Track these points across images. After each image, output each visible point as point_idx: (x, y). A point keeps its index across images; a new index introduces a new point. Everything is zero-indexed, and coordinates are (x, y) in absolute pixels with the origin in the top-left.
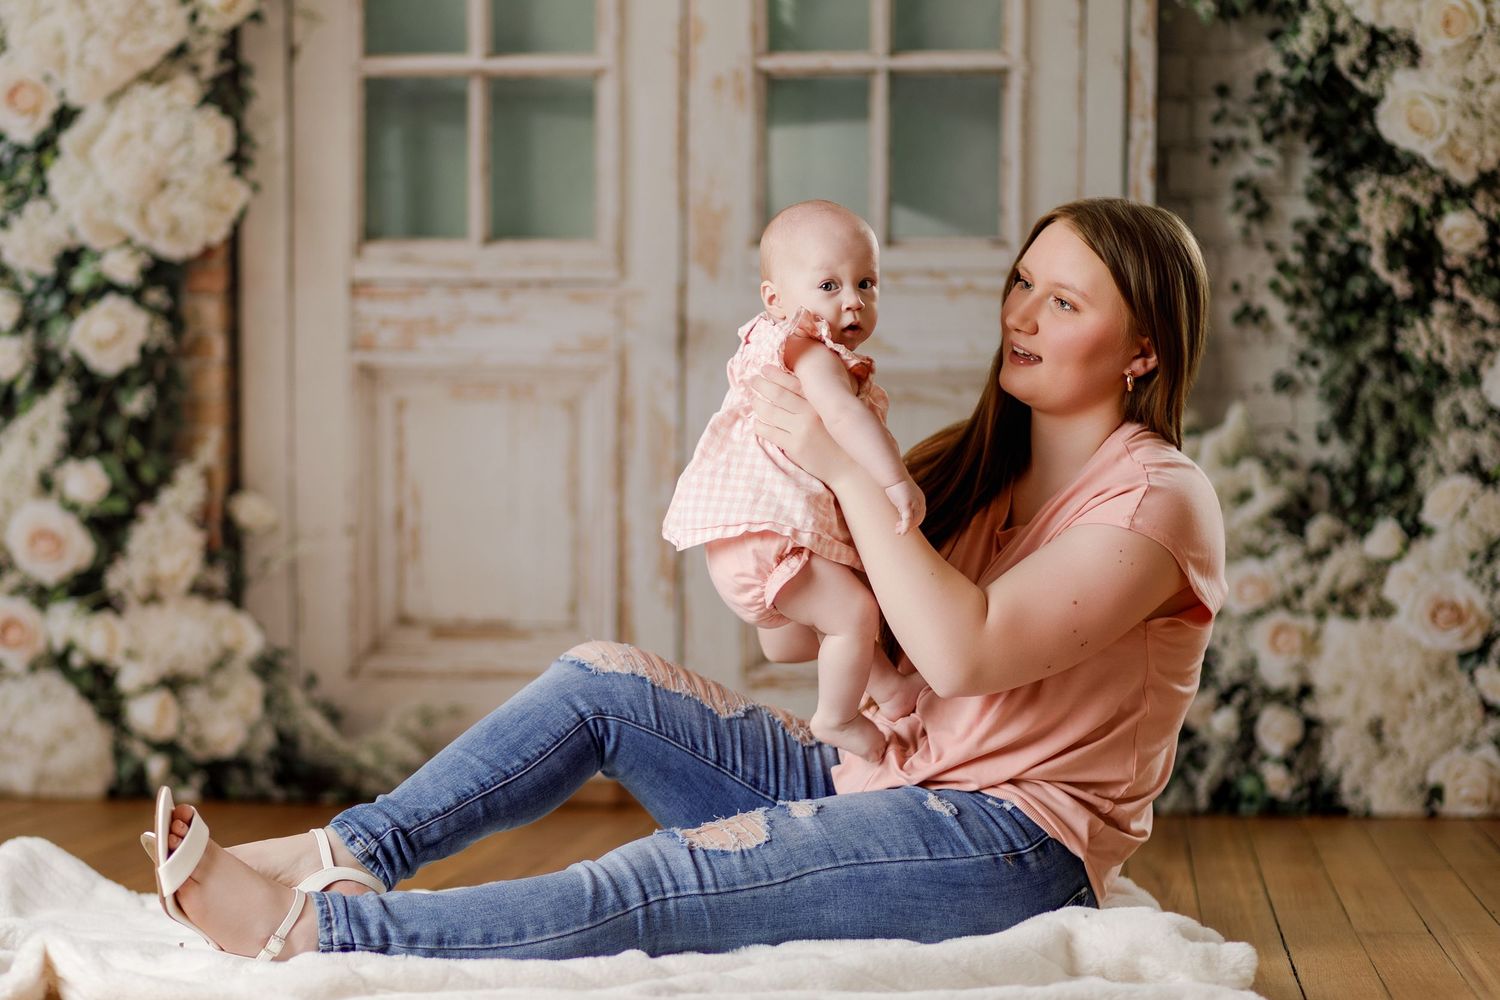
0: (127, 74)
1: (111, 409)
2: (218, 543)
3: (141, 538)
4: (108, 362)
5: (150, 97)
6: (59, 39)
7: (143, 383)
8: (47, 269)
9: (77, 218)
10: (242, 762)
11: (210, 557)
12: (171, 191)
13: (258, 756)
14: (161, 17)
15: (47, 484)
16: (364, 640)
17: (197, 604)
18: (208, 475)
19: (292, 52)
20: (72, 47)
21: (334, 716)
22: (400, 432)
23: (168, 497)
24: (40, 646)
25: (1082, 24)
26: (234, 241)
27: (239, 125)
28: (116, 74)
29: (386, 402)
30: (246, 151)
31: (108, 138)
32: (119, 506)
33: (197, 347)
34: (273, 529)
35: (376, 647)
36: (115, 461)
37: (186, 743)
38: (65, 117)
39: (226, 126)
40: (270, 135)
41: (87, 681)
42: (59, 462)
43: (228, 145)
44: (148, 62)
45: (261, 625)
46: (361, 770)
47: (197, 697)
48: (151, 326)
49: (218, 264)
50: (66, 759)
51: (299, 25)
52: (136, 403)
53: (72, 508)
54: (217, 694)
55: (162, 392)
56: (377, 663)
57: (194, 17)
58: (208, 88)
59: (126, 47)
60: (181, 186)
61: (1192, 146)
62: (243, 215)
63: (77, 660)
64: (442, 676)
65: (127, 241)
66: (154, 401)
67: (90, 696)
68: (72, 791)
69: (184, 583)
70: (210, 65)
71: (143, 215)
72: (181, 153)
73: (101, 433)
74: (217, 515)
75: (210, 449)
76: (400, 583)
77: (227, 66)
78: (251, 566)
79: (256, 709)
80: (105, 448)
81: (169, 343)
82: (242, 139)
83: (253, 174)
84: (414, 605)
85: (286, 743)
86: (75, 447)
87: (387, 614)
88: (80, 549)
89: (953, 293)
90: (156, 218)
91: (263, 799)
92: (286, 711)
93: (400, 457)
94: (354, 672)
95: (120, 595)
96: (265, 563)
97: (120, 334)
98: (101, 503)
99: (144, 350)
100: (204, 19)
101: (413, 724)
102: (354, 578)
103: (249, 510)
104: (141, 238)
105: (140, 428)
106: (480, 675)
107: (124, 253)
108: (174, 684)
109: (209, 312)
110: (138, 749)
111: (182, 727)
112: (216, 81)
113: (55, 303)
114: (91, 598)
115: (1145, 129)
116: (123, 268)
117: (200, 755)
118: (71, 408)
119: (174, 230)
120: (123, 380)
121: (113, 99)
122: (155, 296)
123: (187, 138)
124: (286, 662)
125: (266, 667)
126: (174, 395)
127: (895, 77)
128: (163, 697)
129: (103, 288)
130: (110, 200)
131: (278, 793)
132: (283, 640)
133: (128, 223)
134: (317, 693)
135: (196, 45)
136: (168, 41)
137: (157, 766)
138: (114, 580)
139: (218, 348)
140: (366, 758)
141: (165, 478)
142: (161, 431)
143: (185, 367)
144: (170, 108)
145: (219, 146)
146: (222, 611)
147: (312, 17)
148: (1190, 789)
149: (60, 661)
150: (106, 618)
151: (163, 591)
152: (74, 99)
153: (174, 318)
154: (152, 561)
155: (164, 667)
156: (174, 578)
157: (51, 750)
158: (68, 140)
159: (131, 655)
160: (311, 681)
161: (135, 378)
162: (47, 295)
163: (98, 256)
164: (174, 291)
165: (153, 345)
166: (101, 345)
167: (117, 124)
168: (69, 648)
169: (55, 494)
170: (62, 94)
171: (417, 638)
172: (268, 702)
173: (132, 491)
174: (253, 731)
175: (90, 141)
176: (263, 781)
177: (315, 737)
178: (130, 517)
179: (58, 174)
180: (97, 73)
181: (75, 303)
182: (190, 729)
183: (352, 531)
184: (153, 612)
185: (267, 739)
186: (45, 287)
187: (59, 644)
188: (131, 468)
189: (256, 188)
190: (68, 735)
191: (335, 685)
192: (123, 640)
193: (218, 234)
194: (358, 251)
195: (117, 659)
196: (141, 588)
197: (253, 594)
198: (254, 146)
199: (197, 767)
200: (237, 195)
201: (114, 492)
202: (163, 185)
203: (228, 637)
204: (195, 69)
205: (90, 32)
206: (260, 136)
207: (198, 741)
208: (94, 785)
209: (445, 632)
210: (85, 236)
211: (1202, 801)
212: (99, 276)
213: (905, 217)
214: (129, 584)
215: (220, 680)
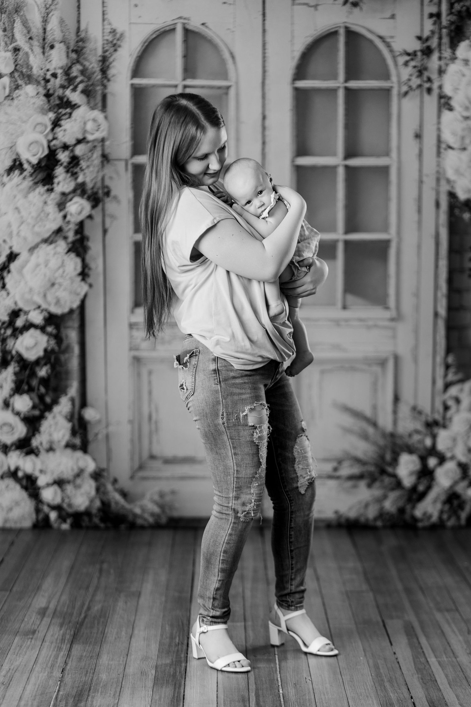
0: (38, 240)
1: (33, 374)
2: (77, 427)
3: (45, 426)
4: (31, 356)
5: (46, 249)
6: (9, 225)
7: (45, 364)
8: (6, 318)
9: (17, 298)
10: (87, 513)
11: (74, 433)
12: (56, 286)
13: (94, 511)
14: (51, 217)
15: (7, 404)
16: (136, 465)
17: (69, 451)
18: (72, 400)
19: (105, 231)
20: (14, 228)
21: (124, 494)
22: (150, 383)
23: (56, 409)
24: (5, 468)
25: (420, 222)
26: (82, 306)
27: (83, 261)
28: (33, 240)
29: (144, 372)
30: (86, 270)
31: (30, 265)
32: (37, 413)
33: (68, 349)
34: (99, 421)
35: (141, 467)
36: (34, 395)
37: (65, 506)
38: (12, 257)
39: (78, 261)
40: (96, 265)
41: (24, 482)
42: (11, 396)
43: (79, 269)
44: (46, 235)
45: (94, 459)
46: (135, 516)
47: (69, 488)
48: (48, 341)
49: (76, 316)
50: (16, 513)
51: (108, 221)
52: (43, 372)
53: (18, 414)
54: (78, 487)
55: (53, 368)
56: (141, 474)
57: (65, 217)
58: (70, 245)
59: (37, 229)
60: (60, 285)
61: (462, 271)
62: (85, 296)
63: (20, 474)
64: (167, 478)
65: (39, 307)
66: (49, 371)
67: (25, 488)
68: (18, 526)
69: (63, 443)
70: (71, 236)
71: (45, 296)
72: (61, 271)
73: (28, 384)
74: (76, 416)
75: (73, 390)
76: (151, 443)
77: (78, 236)
78: (91, 437)
79: (93, 492)
80: (30, 390)
81: (56, 348)
82: (85, 266)
83: (90, 280)
84: (156, 451)
85: (105, 506)
86: (18, 389)
87: (145, 454)
88: (21, 430)
89: (369, 328)
90: (50, 297)
91: (96, 528)
92: (105, 493)
93: (150, 393)
94: (132, 477)
95: (37, 448)
96: (96, 435)
97: (36, 344)
98: (28, 412)
99: (45, 350)
100: (68, 218)
101: (156, 497)
102: (132, 441)
103: (89, 414)
104: (44, 306)
105: (44, 381)
106: (183, 478)
107: (38, 311)
108: (60, 483)
109: (73, 335)
110: (46, 509)
111: (63, 500)
112: (74, 243)
113: (9, 332)
114: (25, 450)
115: (443, 263)
116: (37, 318)
117: (70, 510)
118: (16, 374)
119: (58, 302)
120: (37, 362)
121: (32, 250)
122: (50, 329)
123: (63, 265)
124: (105, 474)
125: (97, 476)
126: (58, 368)
127: (347, 243)
128: (56, 487)
129: (29, 326)
130: (31, 290)
131: (102, 525)
132: (104, 465)
133: (39, 300)
134: (117, 486)
135: (66, 228)
136: (54, 226)
137: (53, 515)
138: (35, 442)
139: (76, 350)
140: (138, 511)
141: (55, 402)
142: (53, 383)
143: (63, 358)
144: (55, 254)
145: (75, 269)
146: (79, 454)
147: (113, 217)
148: (458, 518)
149: (13, 474)
150: (32, 457)
151: (54, 446)
152: (16, 250)
153: (58, 338)
154: (50, 435)
155: (55, 476)
156: (59, 441)
157: (10, 509)
158: (13, 266)
159: (41, 471)
160: (115, 481)
161: (43, 362)
162: (6, 329)
163: (27, 313)
164: (58, 327)
165: (49, 348)
166: (28, 349)
167: (34, 259)
168: (17, 469)
169: (10, 408)
170: (11, 248)
171: (157, 464)
172: (98, 490)
173: (42, 407)
174: (92, 501)
175: (23, 267)
176: (96, 520)
177: (117, 503)
178: (41, 417)
179: (9, 280)
180: (25, 239)
181: (17, 332)
182: (67, 500)
183: (131, 422)
184: (51, 454)
185: (98, 504)
186: (5, 325)
187: (13, 468)
188: (41, 398)
189: (91, 286)
190: (17, 503)
191: (125, 482)
192: (39, 466)
193: (76, 304)
194: (132, 312)
195: (37, 473)
196: (46, 445)
197: (91, 447)
198: (90, 269)
199: (69, 515)
200: (84, 288)
201: (34, 407)
202: (53, 285)
203: (81, 464)
204: (65, 238)
205: (22, 223)
206: (92, 265)
207: (70, 505)
208: (28, 524)
209: (168, 461)
210: (21, 305)
211: (463, 521)
212: (27, 320)
213: (350, 298)
214: (41, 444)
215: (78, 481)
